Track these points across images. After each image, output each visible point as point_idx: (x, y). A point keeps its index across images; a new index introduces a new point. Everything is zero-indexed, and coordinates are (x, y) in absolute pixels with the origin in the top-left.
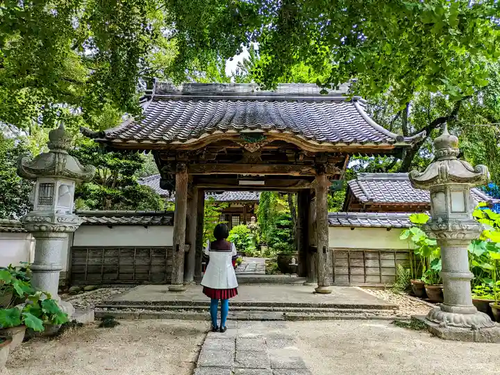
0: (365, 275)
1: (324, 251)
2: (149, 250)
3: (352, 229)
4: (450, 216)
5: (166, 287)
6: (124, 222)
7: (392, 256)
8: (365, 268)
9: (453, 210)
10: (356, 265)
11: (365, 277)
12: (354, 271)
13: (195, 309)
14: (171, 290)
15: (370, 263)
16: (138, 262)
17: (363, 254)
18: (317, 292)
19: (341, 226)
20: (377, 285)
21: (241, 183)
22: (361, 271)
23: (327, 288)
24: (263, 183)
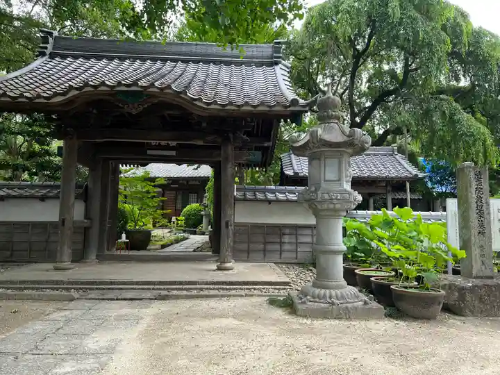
0: (281, 252)
1: (227, 226)
2: (47, 225)
3: (270, 203)
4: (323, 185)
5: (50, 266)
6: (14, 194)
7: (308, 232)
8: (281, 243)
9: (327, 179)
10: (271, 240)
11: (281, 254)
12: (269, 247)
13: (63, 289)
14: (57, 269)
15: (286, 239)
16: (34, 238)
17: (279, 230)
18: (219, 269)
19: (256, 200)
20: (293, 261)
21: (149, 152)
22: (277, 247)
23: (228, 265)
24: (174, 153)
